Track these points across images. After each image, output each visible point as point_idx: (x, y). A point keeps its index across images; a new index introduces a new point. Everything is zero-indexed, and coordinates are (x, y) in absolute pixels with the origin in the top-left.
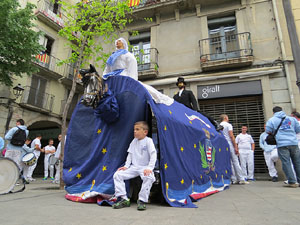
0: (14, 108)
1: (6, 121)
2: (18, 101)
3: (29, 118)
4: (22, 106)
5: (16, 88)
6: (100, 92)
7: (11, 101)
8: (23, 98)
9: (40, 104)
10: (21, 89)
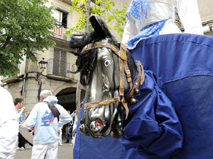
0: (43, 80)
1: (37, 92)
2: (45, 73)
3: (56, 87)
4: (49, 78)
5: (41, 62)
6: (126, 92)
7: (39, 74)
8: (48, 70)
9: (63, 74)
10: (45, 63)
